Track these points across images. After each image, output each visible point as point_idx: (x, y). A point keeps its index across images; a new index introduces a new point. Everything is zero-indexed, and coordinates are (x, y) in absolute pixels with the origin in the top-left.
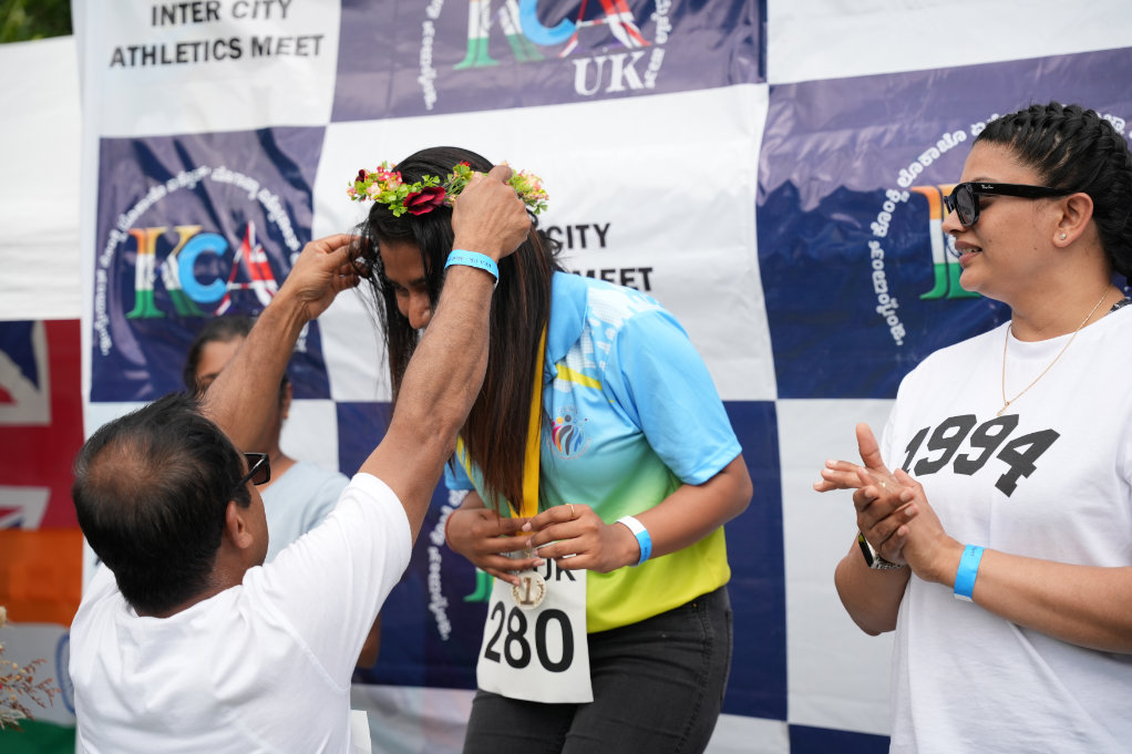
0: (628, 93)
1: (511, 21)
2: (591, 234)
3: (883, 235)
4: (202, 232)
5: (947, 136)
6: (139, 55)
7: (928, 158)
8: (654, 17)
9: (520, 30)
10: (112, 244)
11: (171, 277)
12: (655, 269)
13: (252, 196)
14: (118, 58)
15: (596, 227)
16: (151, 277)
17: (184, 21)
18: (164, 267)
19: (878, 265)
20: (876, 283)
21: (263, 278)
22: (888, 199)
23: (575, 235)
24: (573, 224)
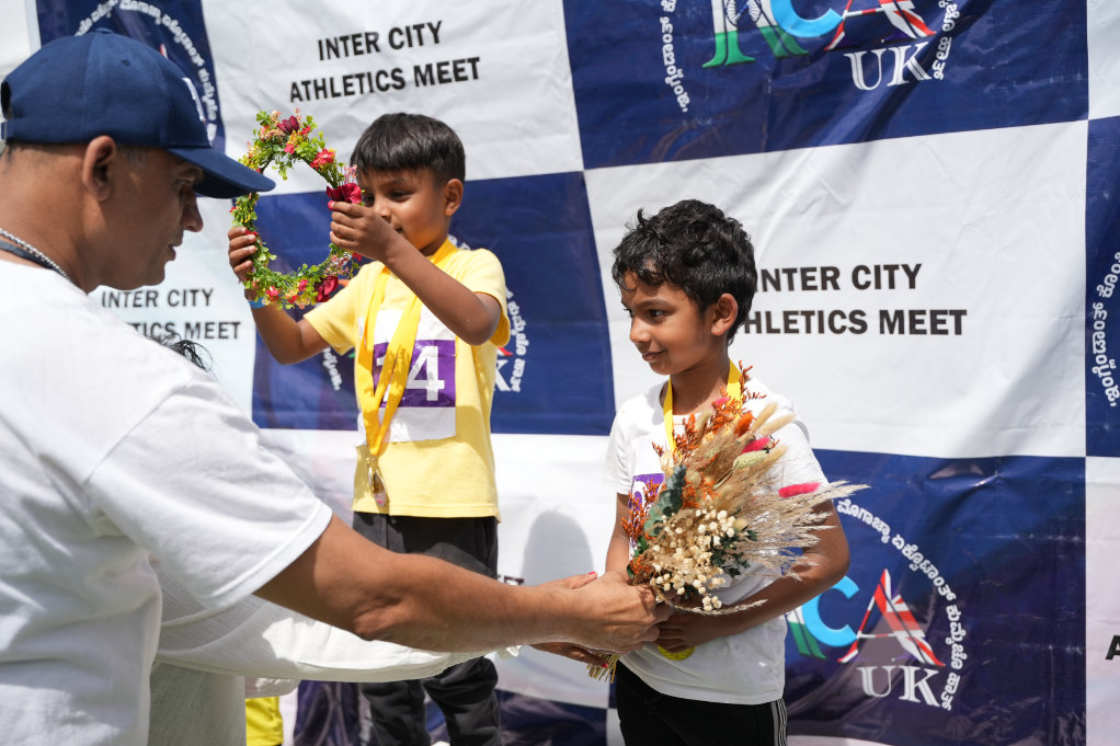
2: (426, 32)
3: (672, 10)
12: (481, 59)
15: (430, 25)
19: (668, 39)
20: (665, 55)
23: (413, 34)
24: (411, 24)
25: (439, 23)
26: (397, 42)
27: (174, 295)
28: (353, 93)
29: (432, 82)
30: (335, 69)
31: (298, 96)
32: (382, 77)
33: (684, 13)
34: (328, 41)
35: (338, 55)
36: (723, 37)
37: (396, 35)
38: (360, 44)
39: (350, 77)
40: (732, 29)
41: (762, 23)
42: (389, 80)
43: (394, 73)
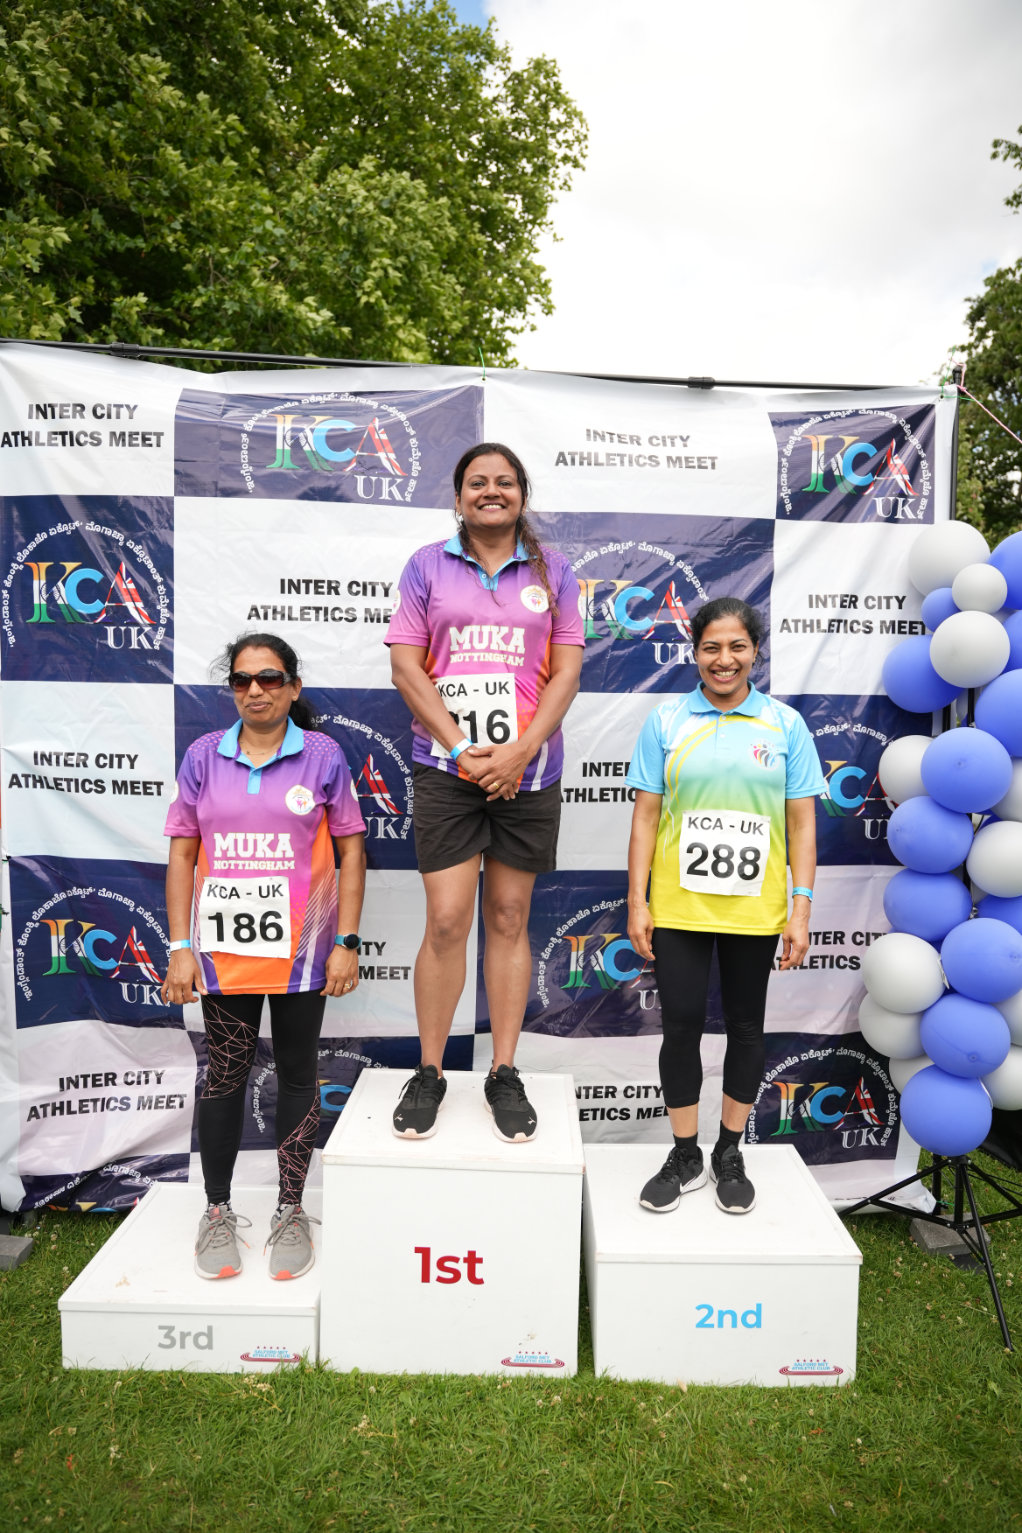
0: (393, 502)
2: (380, 590)
4: (83, 567)
6: (19, 437)
8: (411, 460)
11: (61, 595)
13: (121, 544)
15: (383, 584)
16: (45, 596)
17: (53, 417)
18: (55, 589)
21: (134, 602)
23: (366, 588)
24: (368, 580)
26: (354, 591)
27: (102, 758)
28: (309, 620)
29: (379, 621)
30: (296, 601)
31: (258, 616)
32: (337, 612)
34: (291, 581)
35: (298, 592)
37: (354, 586)
38: (322, 587)
39: (309, 608)
40: (590, 618)
41: (608, 618)
42: (344, 615)
43: (347, 611)
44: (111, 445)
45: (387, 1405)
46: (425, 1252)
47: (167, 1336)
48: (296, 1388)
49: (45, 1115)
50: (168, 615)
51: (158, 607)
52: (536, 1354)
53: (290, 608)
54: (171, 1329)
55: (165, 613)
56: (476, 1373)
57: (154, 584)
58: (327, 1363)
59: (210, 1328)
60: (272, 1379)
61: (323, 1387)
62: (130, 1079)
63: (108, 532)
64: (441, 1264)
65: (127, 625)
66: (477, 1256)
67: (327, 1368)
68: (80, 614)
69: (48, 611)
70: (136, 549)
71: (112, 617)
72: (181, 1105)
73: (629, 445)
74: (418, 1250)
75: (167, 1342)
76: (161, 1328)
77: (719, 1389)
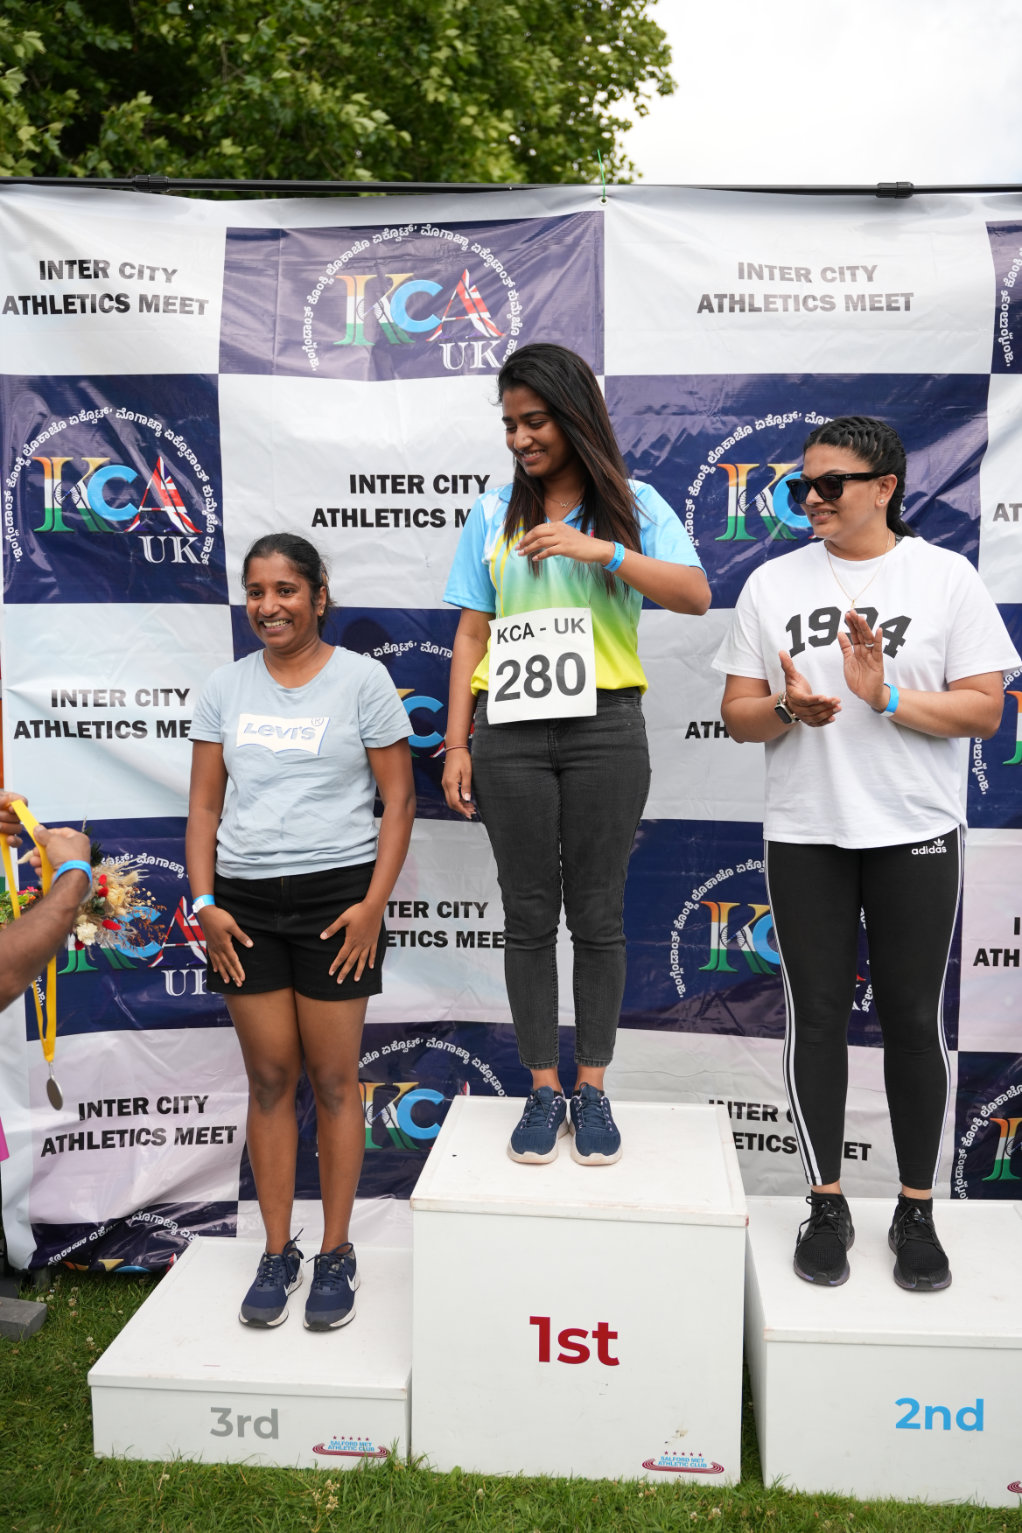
1: (384, 313)
2: (473, 483)
3: (696, 495)
4: (111, 463)
5: (739, 429)
6: (30, 304)
7: (727, 444)
8: (510, 316)
9: (392, 321)
10: (18, 468)
11: (81, 498)
13: (158, 434)
14: (10, 306)
15: (477, 478)
16: (60, 499)
17: (71, 277)
18: (73, 490)
19: (690, 515)
20: (687, 528)
21: (174, 505)
22: (701, 471)
24: (458, 474)
25: (487, 477)
26: (442, 487)
27: (143, 695)
28: (387, 525)
30: (370, 502)
31: (322, 521)
32: (421, 515)
33: (705, 498)
34: (363, 478)
35: (372, 490)
36: (733, 521)
37: (442, 481)
38: (402, 484)
39: (387, 511)
40: (742, 515)
41: (765, 513)
42: (430, 519)
43: (434, 513)
44: (141, 310)
45: (500, 1513)
46: (543, 1323)
47: (221, 1420)
48: (384, 1487)
49: (61, 1149)
50: (216, 523)
51: (204, 512)
52: (687, 1456)
53: (364, 512)
54: (227, 1412)
55: (212, 519)
56: (611, 1479)
57: (199, 484)
58: (421, 1459)
59: (275, 1412)
60: (355, 1477)
61: (417, 1488)
62: (165, 1106)
63: (143, 420)
64: (563, 1339)
65: (167, 534)
66: (611, 1329)
67: (422, 1466)
68: (106, 521)
69: (65, 520)
70: (178, 441)
71: (148, 525)
72: (230, 1139)
73: (795, 283)
74: (534, 1320)
75: (222, 1428)
76: (214, 1410)
77: (927, 1508)
